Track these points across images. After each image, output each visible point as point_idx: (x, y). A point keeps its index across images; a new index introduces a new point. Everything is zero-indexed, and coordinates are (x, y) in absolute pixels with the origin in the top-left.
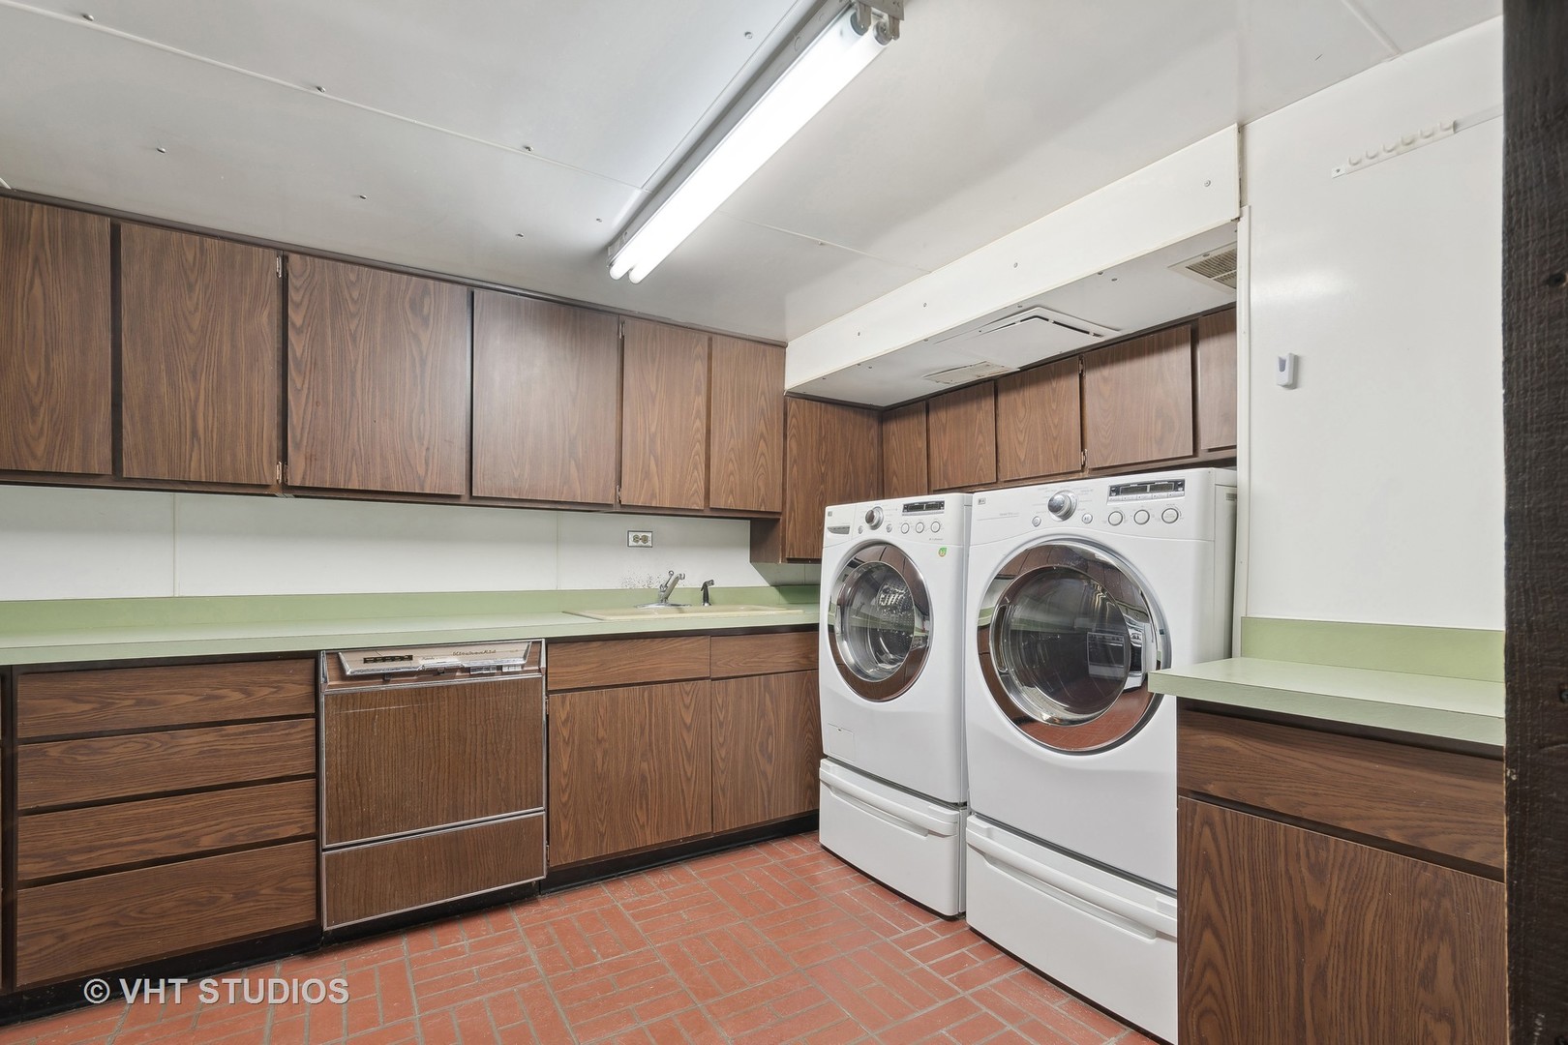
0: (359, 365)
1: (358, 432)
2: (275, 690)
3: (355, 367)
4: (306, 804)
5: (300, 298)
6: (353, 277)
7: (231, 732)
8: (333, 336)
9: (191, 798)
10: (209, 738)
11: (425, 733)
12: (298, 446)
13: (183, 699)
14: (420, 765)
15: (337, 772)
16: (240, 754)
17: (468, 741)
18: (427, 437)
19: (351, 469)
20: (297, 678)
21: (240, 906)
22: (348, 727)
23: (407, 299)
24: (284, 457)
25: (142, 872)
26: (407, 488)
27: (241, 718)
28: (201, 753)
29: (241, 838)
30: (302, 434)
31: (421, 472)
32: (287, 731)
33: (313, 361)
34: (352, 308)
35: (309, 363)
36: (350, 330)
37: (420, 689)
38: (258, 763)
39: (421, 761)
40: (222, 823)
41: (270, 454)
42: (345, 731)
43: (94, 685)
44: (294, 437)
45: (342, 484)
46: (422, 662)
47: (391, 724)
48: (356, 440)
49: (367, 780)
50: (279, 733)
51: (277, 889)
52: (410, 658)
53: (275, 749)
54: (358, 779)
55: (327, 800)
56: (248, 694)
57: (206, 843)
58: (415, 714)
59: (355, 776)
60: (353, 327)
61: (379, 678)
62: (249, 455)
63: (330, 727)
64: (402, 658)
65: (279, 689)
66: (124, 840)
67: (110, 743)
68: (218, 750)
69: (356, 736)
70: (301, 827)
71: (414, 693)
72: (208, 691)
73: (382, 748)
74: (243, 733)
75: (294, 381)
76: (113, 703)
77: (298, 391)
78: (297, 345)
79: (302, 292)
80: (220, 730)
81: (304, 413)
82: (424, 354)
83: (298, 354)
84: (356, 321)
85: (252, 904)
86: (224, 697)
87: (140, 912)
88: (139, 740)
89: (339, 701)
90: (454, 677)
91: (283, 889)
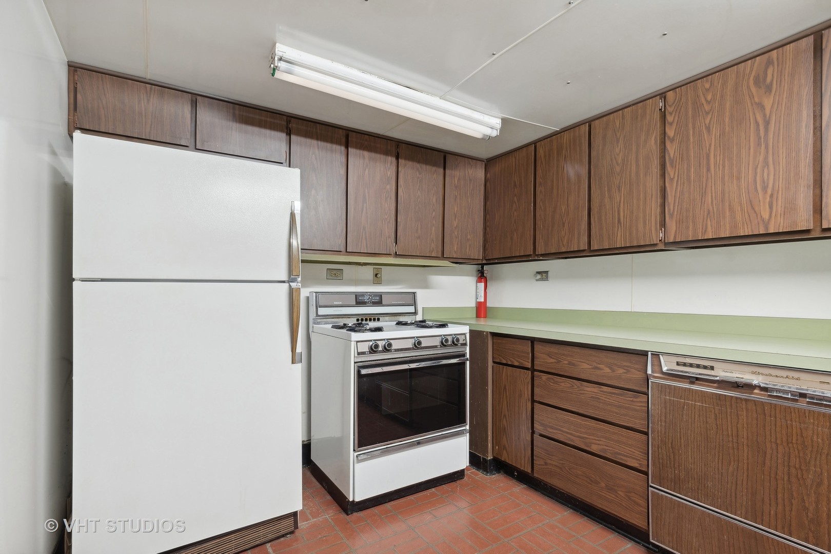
0: (713, 147)
1: (712, 196)
2: (625, 371)
3: (709, 150)
4: (642, 451)
5: (672, 119)
6: (707, 86)
7: (605, 390)
8: (693, 135)
9: (587, 420)
10: (596, 390)
11: (725, 433)
12: (671, 216)
13: (585, 366)
14: (721, 457)
15: (658, 437)
16: (609, 404)
17: (768, 456)
18: (770, 186)
19: (707, 224)
20: (637, 366)
21: (608, 493)
22: (666, 408)
23: (752, 78)
24: (663, 224)
25: (570, 449)
26: (753, 232)
27: (609, 383)
28: (592, 397)
29: (609, 454)
30: (674, 207)
31: (766, 216)
32: (631, 399)
33: (681, 156)
34: (707, 108)
35: (678, 158)
36: (706, 124)
37: (720, 395)
38: (617, 413)
39: (721, 455)
40: (600, 440)
41: (656, 224)
42: (664, 410)
43: (555, 351)
44: (669, 210)
45: (700, 236)
46: (721, 373)
47: (697, 416)
48: (710, 202)
49: (679, 452)
50: (628, 399)
51: (626, 495)
52: (712, 368)
53: (626, 408)
54: (672, 448)
55: (652, 454)
56: (613, 371)
57: (594, 448)
58: (716, 415)
59: (670, 445)
60: (707, 122)
61: (687, 379)
62: (645, 227)
63: (654, 405)
64: (705, 367)
65: (628, 371)
66: (564, 429)
67: (561, 380)
68: (599, 399)
69: (671, 417)
70: (640, 464)
71: (714, 397)
72: (595, 364)
73: (689, 432)
74: (610, 393)
75: (669, 174)
76: (561, 361)
77: (672, 180)
78: (671, 149)
79: (673, 115)
80: (601, 388)
81: (675, 193)
82: (768, 116)
83: (672, 156)
84: (709, 116)
85: (613, 496)
86: (601, 369)
87: (570, 470)
88: (570, 382)
89: (660, 388)
90: (752, 393)
91: (629, 497)
